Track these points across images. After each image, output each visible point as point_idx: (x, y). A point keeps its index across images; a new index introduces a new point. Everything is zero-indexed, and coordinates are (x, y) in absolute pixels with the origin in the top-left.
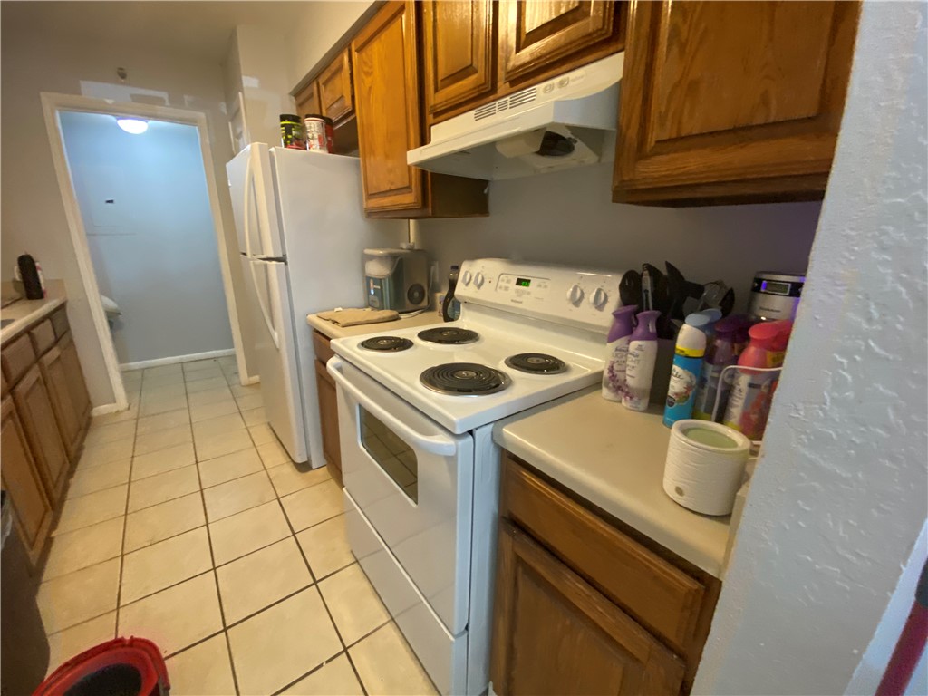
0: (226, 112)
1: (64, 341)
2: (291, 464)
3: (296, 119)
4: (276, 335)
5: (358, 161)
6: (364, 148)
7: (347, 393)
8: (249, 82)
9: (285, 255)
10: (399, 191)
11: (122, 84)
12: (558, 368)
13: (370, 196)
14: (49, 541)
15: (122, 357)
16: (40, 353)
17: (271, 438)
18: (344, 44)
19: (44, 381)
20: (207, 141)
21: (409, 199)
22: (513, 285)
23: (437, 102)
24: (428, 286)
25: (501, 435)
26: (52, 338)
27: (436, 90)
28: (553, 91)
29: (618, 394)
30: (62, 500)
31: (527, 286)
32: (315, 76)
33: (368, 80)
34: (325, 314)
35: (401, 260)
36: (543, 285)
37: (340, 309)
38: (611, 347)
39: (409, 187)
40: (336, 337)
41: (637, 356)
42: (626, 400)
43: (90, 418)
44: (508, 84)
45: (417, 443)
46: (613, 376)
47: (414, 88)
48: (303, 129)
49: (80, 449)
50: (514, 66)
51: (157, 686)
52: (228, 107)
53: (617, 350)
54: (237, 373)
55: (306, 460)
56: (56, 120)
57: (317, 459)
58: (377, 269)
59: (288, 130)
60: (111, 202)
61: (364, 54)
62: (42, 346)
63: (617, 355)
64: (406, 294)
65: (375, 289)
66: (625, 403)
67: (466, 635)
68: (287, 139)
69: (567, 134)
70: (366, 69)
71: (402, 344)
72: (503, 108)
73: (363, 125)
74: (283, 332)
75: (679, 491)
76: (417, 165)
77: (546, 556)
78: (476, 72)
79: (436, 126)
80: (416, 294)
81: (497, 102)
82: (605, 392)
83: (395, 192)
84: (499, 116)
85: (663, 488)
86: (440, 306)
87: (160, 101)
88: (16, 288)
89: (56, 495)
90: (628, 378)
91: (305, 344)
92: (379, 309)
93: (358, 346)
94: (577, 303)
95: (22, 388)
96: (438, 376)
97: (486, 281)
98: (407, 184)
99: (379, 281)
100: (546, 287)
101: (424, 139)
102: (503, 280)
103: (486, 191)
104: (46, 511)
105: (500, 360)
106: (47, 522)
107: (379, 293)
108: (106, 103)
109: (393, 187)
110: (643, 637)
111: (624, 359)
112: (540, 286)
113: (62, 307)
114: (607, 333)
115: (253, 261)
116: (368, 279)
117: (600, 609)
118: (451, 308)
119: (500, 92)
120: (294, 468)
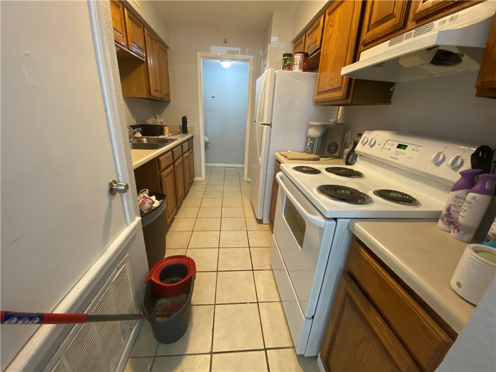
0: (262, 55)
1: (190, 150)
2: (255, 219)
3: (290, 55)
4: (260, 159)
5: (317, 75)
6: (321, 68)
7: (282, 190)
8: (274, 39)
9: (271, 123)
10: (334, 90)
11: (225, 46)
12: (410, 202)
13: (319, 93)
14: (173, 219)
15: (207, 161)
16: (184, 152)
17: (250, 206)
18: (323, 12)
19: (183, 162)
20: (252, 69)
21: (339, 94)
22: (394, 148)
23: (367, 38)
24: (341, 145)
25: (353, 226)
26: (187, 148)
27: (368, 31)
28: (445, 25)
29: (449, 227)
30: (180, 207)
31: (404, 149)
32: (305, 32)
33: (330, 30)
34: (283, 153)
35: (328, 128)
36: (416, 149)
37: (290, 151)
38: (453, 194)
39: (340, 88)
40: (283, 163)
41: (471, 204)
42: (454, 232)
43: (193, 181)
44: (414, 23)
45: (306, 217)
46: (449, 214)
47: (355, 31)
48: (293, 60)
49: (188, 191)
50: (420, 10)
51: (192, 276)
52: (263, 52)
53: (456, 197)
54: (243, 176)
55: (261, 218)
56: (201, 62)
57: (266, 220)
58: (314, 133)
59: (285, 61)
60: (214, 97)
61: (332, 16)
62: (185, 150)
63: (455, 201)
64: (327, 148)
65: (310, 143)
66: (453, 234)
67: (312, 321)
68: (284, 66)
69: (456, 51)
70: (331, 24)
71: (315, 172)
72: (409, 37)
73: (323, 54)
74: (263, 160)
75: (459, 284)
76: (347, 75)
77: (363, 297)
78: (395, 17)
79: (363, 52)
80: (333, 148)
81: (405, 34)
82: (440, 223)
83: (332, 91)
84: (405, 42)
85: (450, 282)
86: (345, 156)
87: (237, 52)
88: (180, 129)
89: (179, 204)
90: (460, 217)
91: (271, 166)
92: (309, 153)
93: (292, 169)
94: (438, 164)
95: (177, 163)
96: (327, 189)
97: (377, 144)
98: (339, 86)
99: (313, 139)
100: (417, 151)
101: (355, 59)
102: (388, 144)
103: (391, 89)
104: (175, 208)
105: (371, 190)
106: (174, 212)
107: (312, 145)
108: (218, 55)
109: (332, 88)
110: (408, 360)
111: (461, 204)
112: (413, 150)
113: (192, 137)
114: (452, 186)
115: (258, 125)
116: (308, 137)
117: (386, 335)
118: (352, 157)
119: (408, 28)
120: (256, 221)
